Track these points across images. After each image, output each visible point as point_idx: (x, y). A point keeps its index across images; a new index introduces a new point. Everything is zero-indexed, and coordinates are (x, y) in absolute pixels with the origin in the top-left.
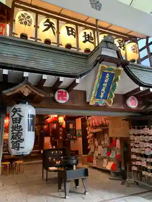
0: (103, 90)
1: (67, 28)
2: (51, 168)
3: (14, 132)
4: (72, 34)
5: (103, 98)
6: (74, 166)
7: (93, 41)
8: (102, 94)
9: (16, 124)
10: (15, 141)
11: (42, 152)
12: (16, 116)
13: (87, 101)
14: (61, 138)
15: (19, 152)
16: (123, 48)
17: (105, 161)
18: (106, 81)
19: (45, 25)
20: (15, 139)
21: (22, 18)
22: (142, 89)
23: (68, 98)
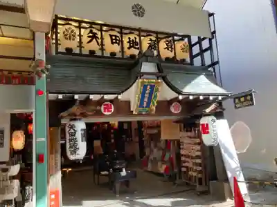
0: (146, 100)
1: (111, 36)
2: (103, 173)
3: (71, 143)
4: (116, 43)
5: (146, 107)
7: (138, 47)
8: (145, 103)
9: (72, 137)
10: (72, 149)
11: (92, 157)
12: (72, 131)
13: (131, 110)
14: (113, 141)
15: (76, 157)
16: (170, 49)
17: (159, 164)
18: (148, 92)
19: (89, 37)
21: (66, 33)
22: (181, 97)
23: (113, 110)
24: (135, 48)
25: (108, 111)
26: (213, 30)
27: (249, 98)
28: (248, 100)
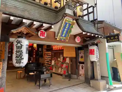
0: (65, 32)
3: (18, 54)
5: (64, 37)
6: (45, 72)
7: (60, 2)
8: (64, 34)
9: (19, 49)
10: (18, 59)
12: (19, 45)
13: (56, 37)
15: (20, 65)
16: (75, 8)
18: (67, 27)
20: (18, 58)
22: (84, 33)
23: (46, 35)
24: (59, 3)
25: (43, 36)
26: (95, 3)
27: (116, 37)
28: (116, 39)
